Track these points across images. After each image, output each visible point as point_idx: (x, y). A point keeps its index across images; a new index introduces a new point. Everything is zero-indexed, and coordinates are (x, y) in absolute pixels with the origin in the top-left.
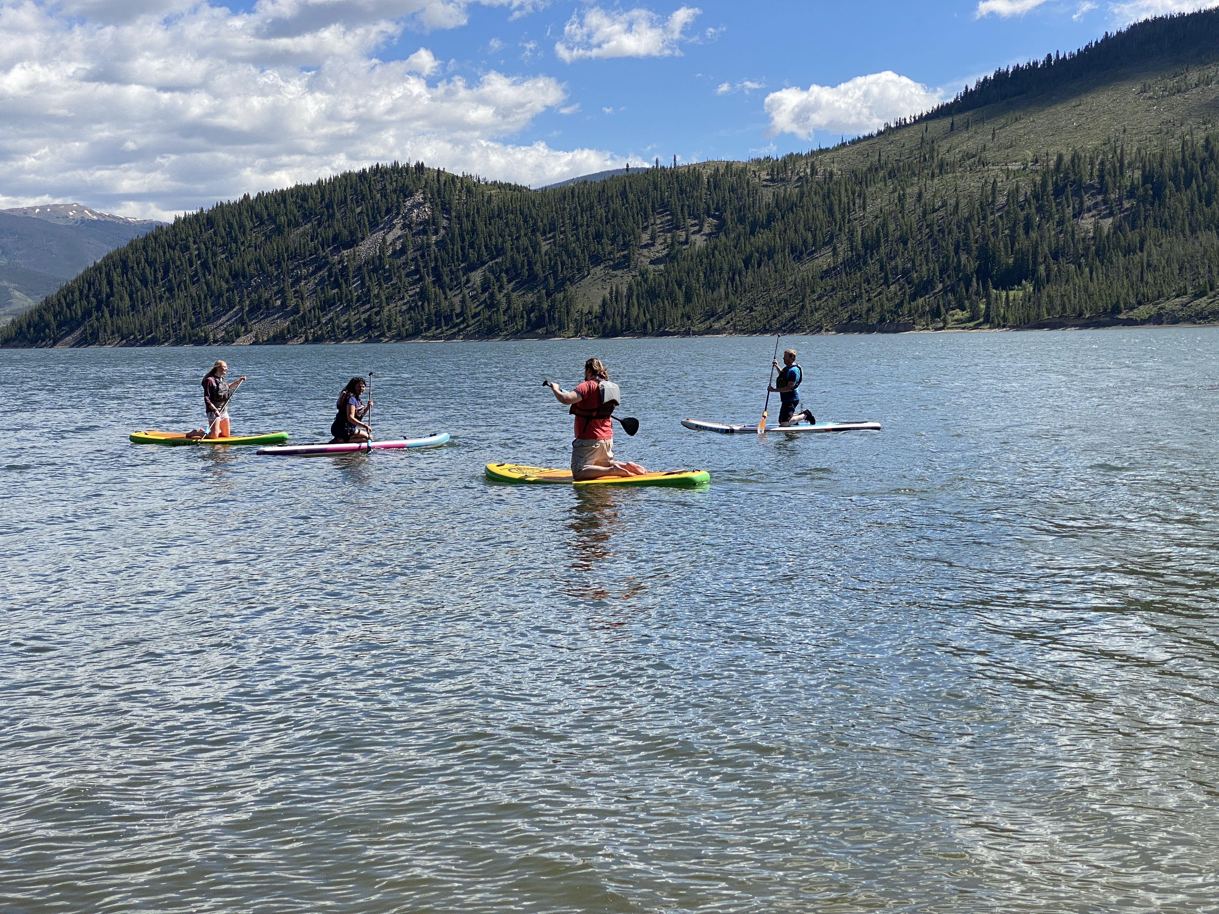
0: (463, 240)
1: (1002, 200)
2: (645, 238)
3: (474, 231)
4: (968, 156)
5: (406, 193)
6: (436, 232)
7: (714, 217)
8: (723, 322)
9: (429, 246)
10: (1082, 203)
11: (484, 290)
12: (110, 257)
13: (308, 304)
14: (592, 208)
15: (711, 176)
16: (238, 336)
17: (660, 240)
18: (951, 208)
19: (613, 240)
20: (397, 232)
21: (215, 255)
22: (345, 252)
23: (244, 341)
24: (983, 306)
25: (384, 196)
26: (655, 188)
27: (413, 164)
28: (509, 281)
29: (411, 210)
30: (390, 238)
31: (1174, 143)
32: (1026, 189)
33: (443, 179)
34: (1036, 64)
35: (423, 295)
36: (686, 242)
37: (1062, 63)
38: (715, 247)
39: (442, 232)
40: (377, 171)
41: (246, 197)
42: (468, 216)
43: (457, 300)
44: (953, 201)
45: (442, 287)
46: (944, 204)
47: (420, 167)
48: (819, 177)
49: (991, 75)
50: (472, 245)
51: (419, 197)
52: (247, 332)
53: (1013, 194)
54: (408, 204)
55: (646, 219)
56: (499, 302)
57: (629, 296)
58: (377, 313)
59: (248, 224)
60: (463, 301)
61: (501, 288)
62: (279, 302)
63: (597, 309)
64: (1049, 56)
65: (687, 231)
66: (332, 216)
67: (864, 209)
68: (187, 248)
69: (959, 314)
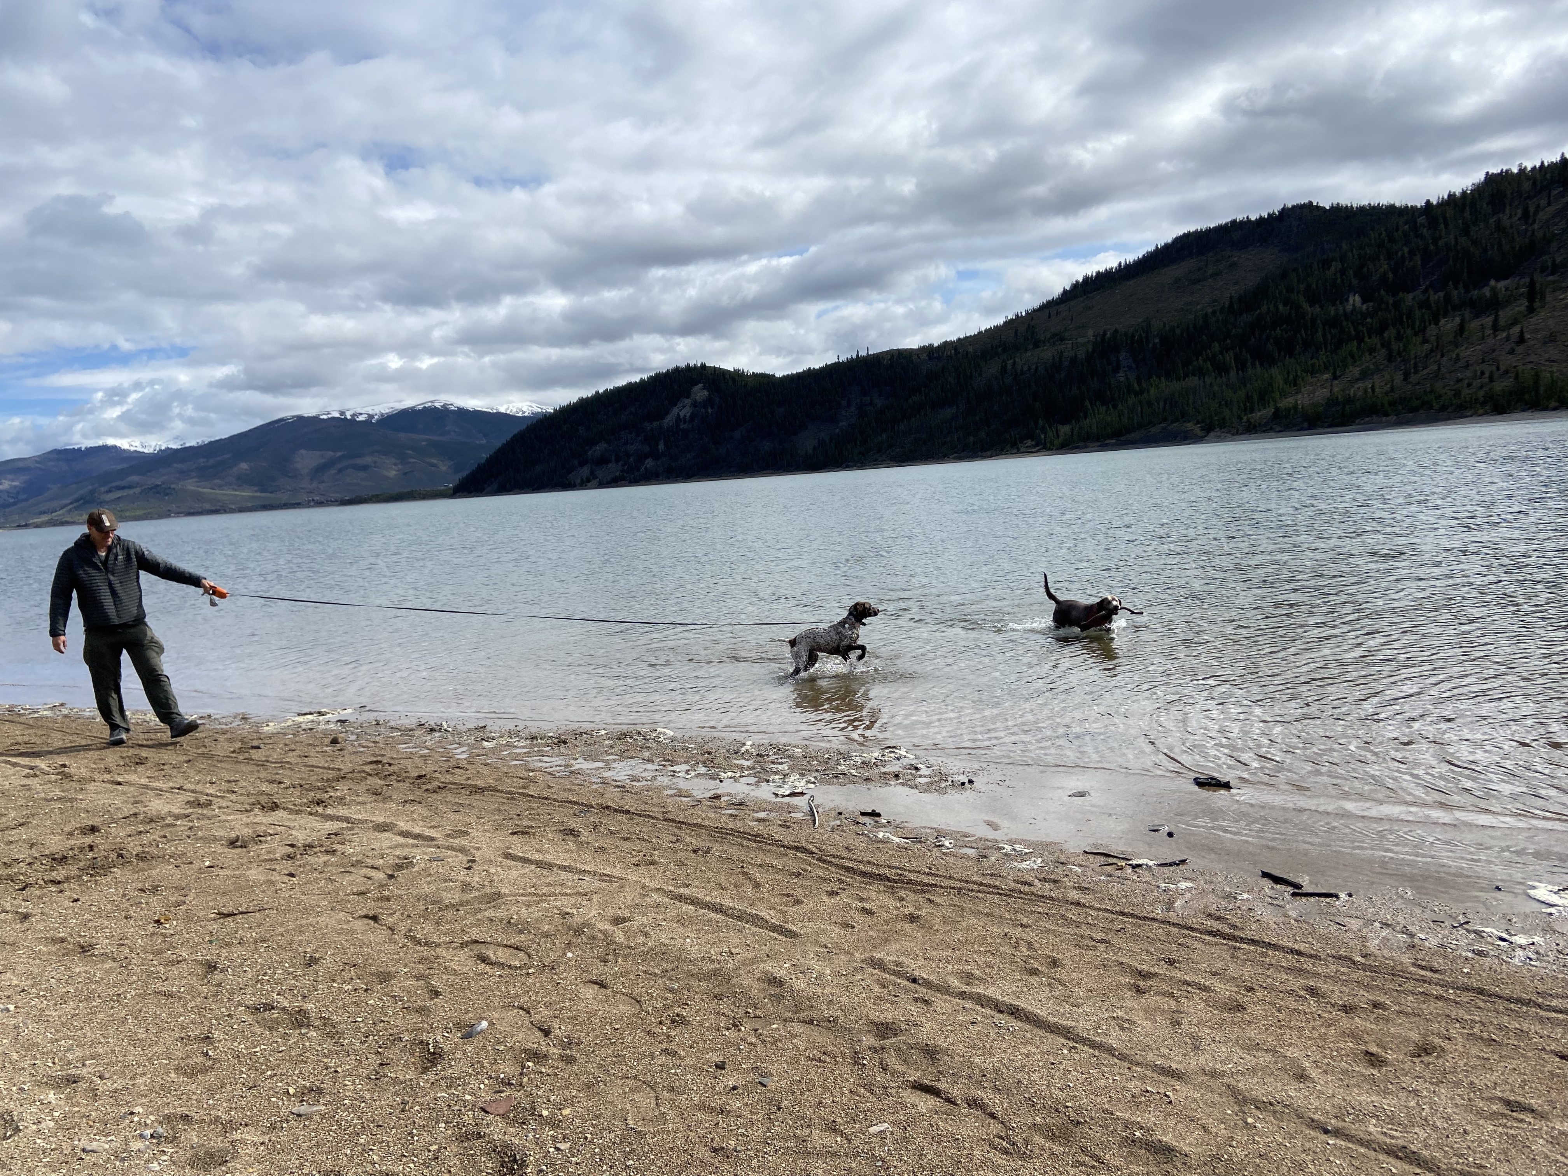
0: (728, 412)
1: (1066, 363)
2: (844, 403)
3: (735, 406)
4: (1054, 335)
5: (693, 383)
7: (890, 386)
9: (707, 417)
10: (1118, 362)
12: (515, 436)
13: (631, 459)
14: (809, 385)
15: (890, 360)
16: (588, 481)
18: (1033, 371)
19: (823, 406)
20: (687, 408)
21: (577, 431)
22: (655, 424)
24: (1043, 436)
25: (680, 387)
26: (850, 370)
27: (699, 365)
28: (757, 436)
29: (696, 394)
30: (682, 414)
31: (1192, 317)
32: (1081, 354)
33: (717, 373)
34: (1112, 268)
35: (703, 448)
36: (870, 404)
37: (1128, 266)
38: (886, 407)
39: (715, 407)
40: (676, 370)
41: (597, 393)
42: (732, 396)
43: (723, 451)
45: (715, 443)
46: (1030, 369)
47: (703, 366)
48: (960, 356)
49: (1081, 280)
50: (733, 415)
51: (701, 385)
52: (593, 480)
53: (1074, 360)
54: (694, 390)
56: (750, 450)
57: (830, 443)
58: (675, 462)
59: (597, 409)
60: (728, 452)
61: (751, 442)
63: (810, 452)
64: (1120, 263)
65: (871, 397)
67: (980, 375)
68: (560, 428)
69: (1029, 442)
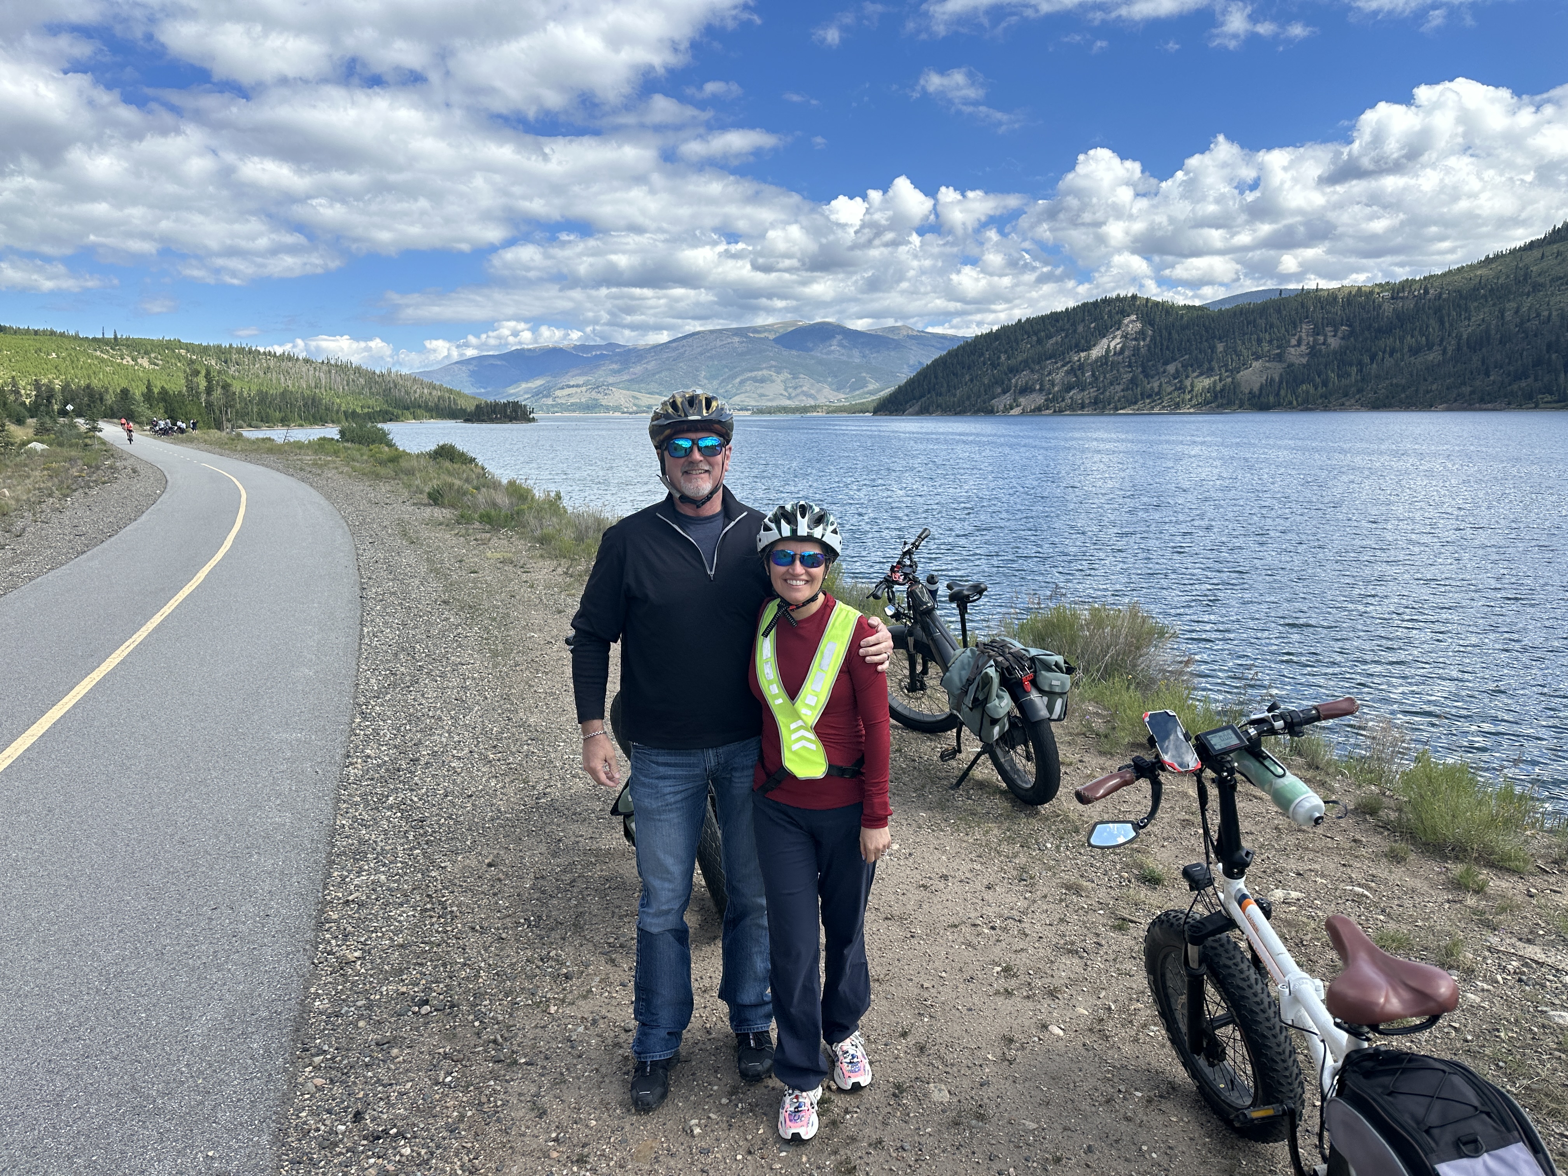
0: (1162, 345)
3: (1170, 338)
5: (1124, 313)
6: (1144, 340)
7: (1347, 325)
8: (1353, 401)
9: (1139, 349)
11: (1175, 378)
13: (1056, 389)
14: (1255, 321)
15: (1345, 297)
16: (1013, 408)
17: (1304, 342)
19: (1270, 342)
20: (1118, 340)
21: (999, 358)
23: (1016, 411)
25: (1110, 317)
26: (1303, 307)
27: (1129, 295)
28: (1193, 371)
29: (1127, 325)
33: (1150, 304)
35: (1133, 381)
36: (1324, 344)
38: (1347, 348)
39: (1148, 339)
40: (1105, 301)
42: (1166, 329)
43: (1156, 385)
44: (1546, 313)
45: (1147, 376)
47: (1134, 297)
48: (1431, 296)
50: (1168, 348)
51: (1134, 317)
52: (1017, 406)
54: (1126, 322)
55: (1295, 327)
56: (1186, 387)
57: (1281, 382)
58: (1102, 393)
59: (1020, 338)
60: (1160, 386)
61: (1187, 377)
62: (1038, 387)
65: (1325, 336)
66: (1075, 331)
68: (982, 354)
